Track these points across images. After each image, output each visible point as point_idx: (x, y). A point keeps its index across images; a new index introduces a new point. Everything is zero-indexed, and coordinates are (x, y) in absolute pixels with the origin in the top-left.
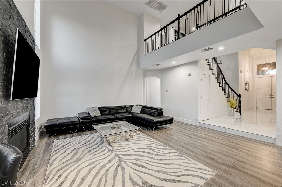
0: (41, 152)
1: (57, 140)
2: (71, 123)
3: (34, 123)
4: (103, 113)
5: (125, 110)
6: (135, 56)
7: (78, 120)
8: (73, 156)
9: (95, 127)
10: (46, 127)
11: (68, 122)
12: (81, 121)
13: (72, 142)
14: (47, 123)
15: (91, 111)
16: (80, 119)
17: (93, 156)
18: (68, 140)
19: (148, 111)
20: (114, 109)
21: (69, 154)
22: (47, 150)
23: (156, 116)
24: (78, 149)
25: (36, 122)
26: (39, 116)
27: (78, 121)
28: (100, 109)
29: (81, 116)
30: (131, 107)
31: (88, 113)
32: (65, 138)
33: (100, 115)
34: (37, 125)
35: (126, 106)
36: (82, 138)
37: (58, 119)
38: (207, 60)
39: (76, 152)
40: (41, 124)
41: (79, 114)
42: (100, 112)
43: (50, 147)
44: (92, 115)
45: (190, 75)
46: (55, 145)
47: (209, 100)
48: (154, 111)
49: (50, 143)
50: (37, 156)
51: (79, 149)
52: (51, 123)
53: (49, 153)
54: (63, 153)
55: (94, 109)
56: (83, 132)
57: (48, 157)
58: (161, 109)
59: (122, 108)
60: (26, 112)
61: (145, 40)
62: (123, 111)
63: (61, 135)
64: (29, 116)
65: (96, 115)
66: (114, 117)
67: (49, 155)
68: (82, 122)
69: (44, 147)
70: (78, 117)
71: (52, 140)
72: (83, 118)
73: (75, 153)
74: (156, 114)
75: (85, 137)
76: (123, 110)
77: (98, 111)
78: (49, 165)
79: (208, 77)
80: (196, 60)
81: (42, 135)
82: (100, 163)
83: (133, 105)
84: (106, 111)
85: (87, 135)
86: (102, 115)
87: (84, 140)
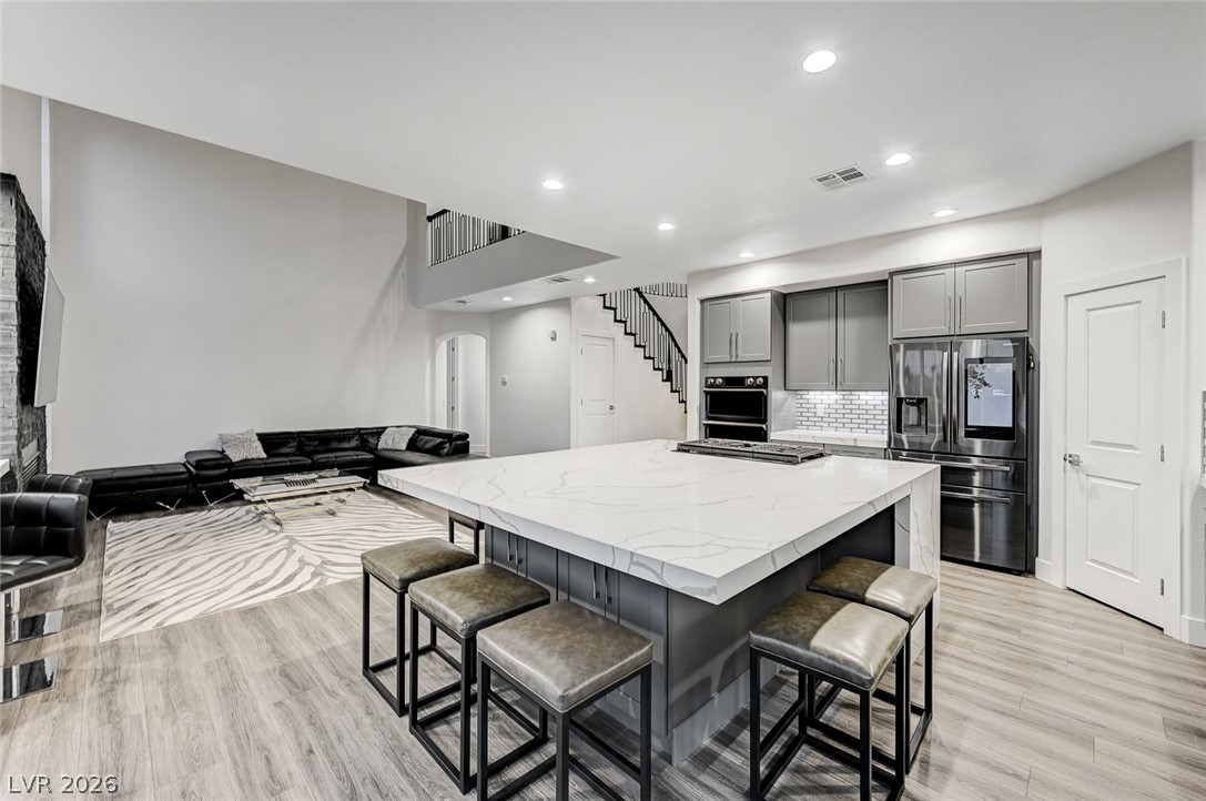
1: (115, 522)
2: (159, 478)
4: (272, 452)
5: (354, 443)
6: (399, 264)
7: (184, 470)
8: (171, 543)
9: (239, 483)
11: (152, 476)
12: (195, 471)
13: (166, 524)
15: (229, 444)
16: (192, 465)
19: (427, 442)
20: (315, 440)
21: (157, 542)
23: (447, 454)
24: (183, 535)
27: (183, 473)
28: (263, 438)
29: (193, 459)
30: (379, 432)
31: (223, 452)
32: (140, 519)
33: (264, 456)
35: (360, 429)
36: (197, 516)
38: (604, 295)
39: (179, 538)
41: (187, 455)
42: (263, 447)
43: (99, 535)
44: (236, 456)
45: (554, 339)
46: (111, 532)
47: (611, 408)
48: (439, 440)
49: (95, 530)
51: (187, 533)
54: (142, 540)
55: (239, 439)
56: (203, 506)
57: (99, 549)
58: (465, 436)
59: (344, 435)
60: (35, 437)
61: (430, 219)
62: (346, 445)
63: (128, 514)
64: (39, 450)
65: (249, 457)
66: (310, 461)
68: (196, 474)
70: (184, 465)
71: (99, 524)
72: (200, 465)
73: (175, 540)
74: (446, 450)
75: (206, 514)
76: (349, 441)
77: (258, 445)
78: (107, 558)
79: (610, 344)
80: (567, 296)
83: (386, 428)
84: (284, 445)
85: (213, 511)
86: (269, 456)
87: (203, 520)
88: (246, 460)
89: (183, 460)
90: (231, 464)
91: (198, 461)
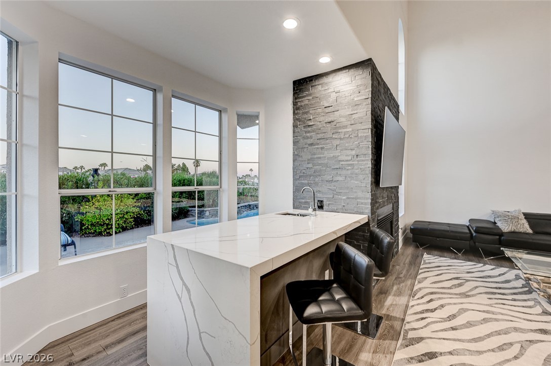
0: (406, 262)
1: (428, 254)
2: (452, 234)
3: (398, 220)
4: (539, 231)
7: (468, 231)
8: (455, 286)
9: (508, 253)
10: (412, 230)
11: (448, 231)
12: (474, 234)
13: (454, 266)
14: (413, 225)
15: (500, 219)
16: (473, 229)
17: (497, 304)
18: (446, 261)
21: (447, 280)
22: (415, 264)
24: (465, 281)
25: (399, 220)
26: (403, 213)
27: (467, 233)
28: (528, 217)
29: (474, 225)
31: (495, 223)
32: (441, 256)
33: (531, 232)
34: (401, 224)
36: (475, 266)
37: (429, 222)
39: (461, 283)
40: (405, 226)
41: (471, 220)
42: (529, 225)
43: (418, 260)
44: (505, 227)
46: (424, 261)
49: (418, 256)
50: (402, 264)
51: (467, 281)
52: (419, 226)
53: (417, 268)
54: (438, 275)
55: (508, 216)
56: (480, 259)
57: (415, 272)
60: (390, 203)
63: (435, 250)
64: (393, 209)
65: (517, 231)
67: (416, 271)
68: (475, 236)
69: (410, 257)
70: (468, 227)
71: (420, 253)
72: (478, 231)
73: (458, 284)
75: (481, 267)
77: (525, 222)
78: (417, 282)
81: (406, 241)
82: (511, 321)
85: (487, 265)
86: (536, 233)
87: (479, 271)
88: (514, 232)
89: (468, 224)
90: (501, 234)
91: (477, 227)
